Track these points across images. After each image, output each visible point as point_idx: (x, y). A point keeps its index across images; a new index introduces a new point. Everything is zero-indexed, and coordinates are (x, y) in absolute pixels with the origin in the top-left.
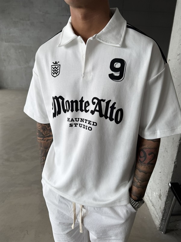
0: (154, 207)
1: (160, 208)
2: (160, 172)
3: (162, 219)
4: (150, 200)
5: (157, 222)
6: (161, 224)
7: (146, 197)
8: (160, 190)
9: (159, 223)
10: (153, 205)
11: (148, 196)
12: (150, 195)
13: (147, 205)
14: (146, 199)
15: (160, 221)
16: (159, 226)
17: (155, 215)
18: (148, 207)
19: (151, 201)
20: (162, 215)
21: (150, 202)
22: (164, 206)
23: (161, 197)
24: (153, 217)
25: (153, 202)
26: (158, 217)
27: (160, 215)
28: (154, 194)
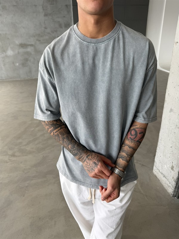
0: (166, 178)
1: (173, 178)
2: (171, 147)
3: (176, 187)
4: (160, 172)
5: (170, 190)
6: (174, 191)
7: (156, 170)
8: (172, 163)
9: (172, 191)
10: (164, 176)
11: (158, 169)
12: (160, 168)
13: (158, 177)
14: (156, 172)
15: (173, 189)
16: (173, 193)
17: (168, 185)
18: (158, 179)
19: (162, 173)
20: (175, 184)
21: (160, 173)
22: (177, 176)
23: (173, 168)
24: (165, 186)
25: (164, 173)
26: (171, 185)
27: (174, 184)
28: (164, 166)
